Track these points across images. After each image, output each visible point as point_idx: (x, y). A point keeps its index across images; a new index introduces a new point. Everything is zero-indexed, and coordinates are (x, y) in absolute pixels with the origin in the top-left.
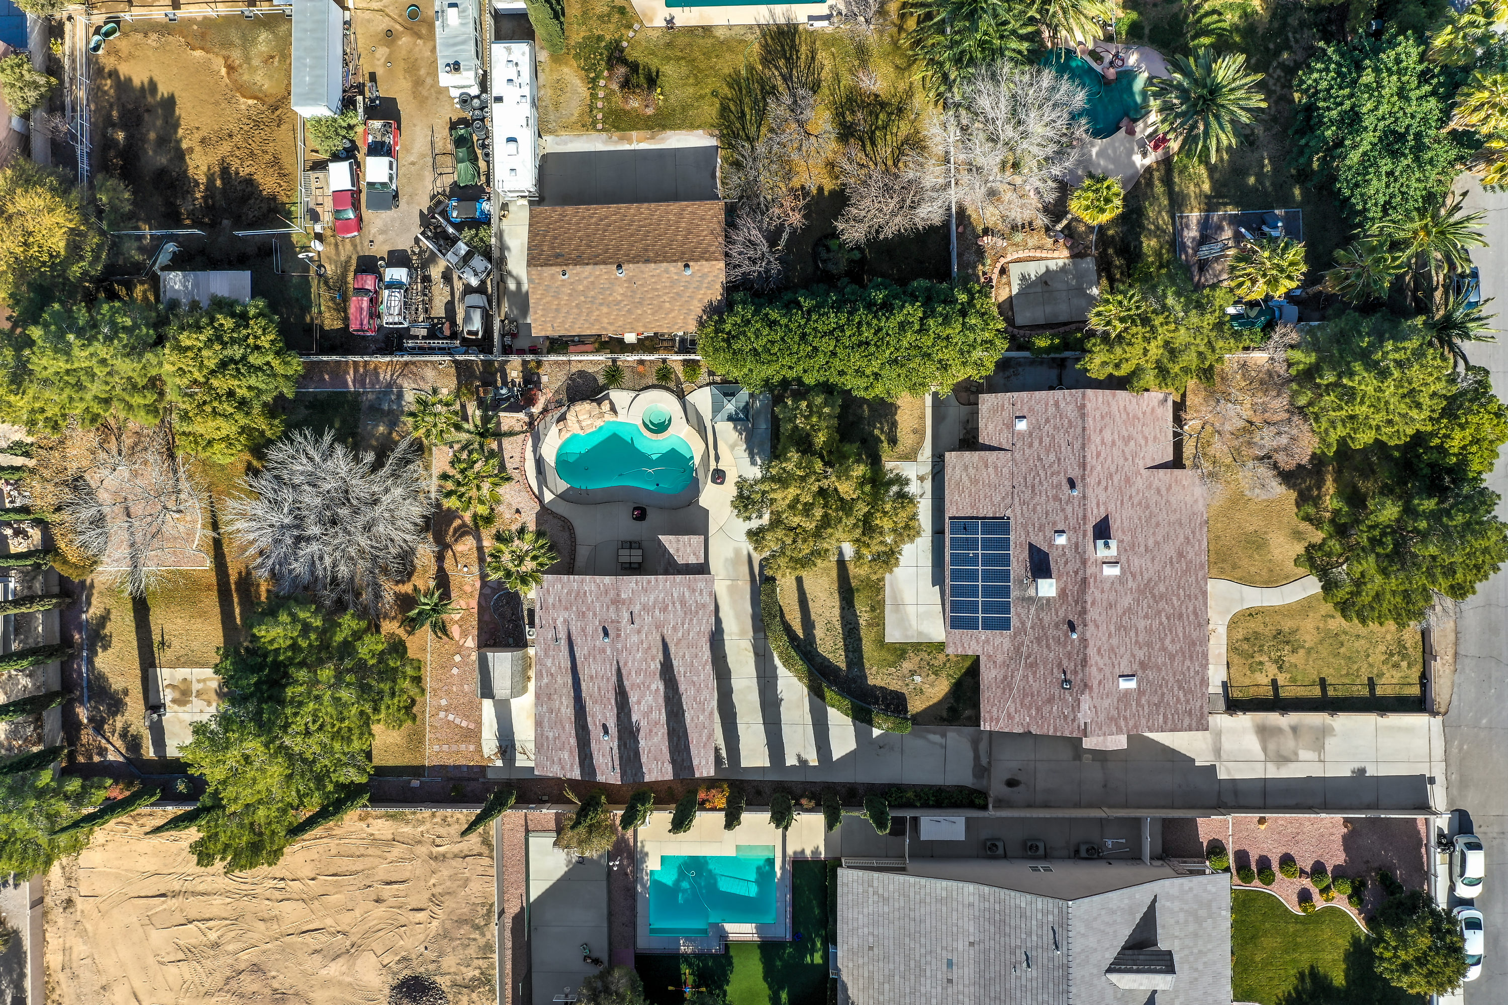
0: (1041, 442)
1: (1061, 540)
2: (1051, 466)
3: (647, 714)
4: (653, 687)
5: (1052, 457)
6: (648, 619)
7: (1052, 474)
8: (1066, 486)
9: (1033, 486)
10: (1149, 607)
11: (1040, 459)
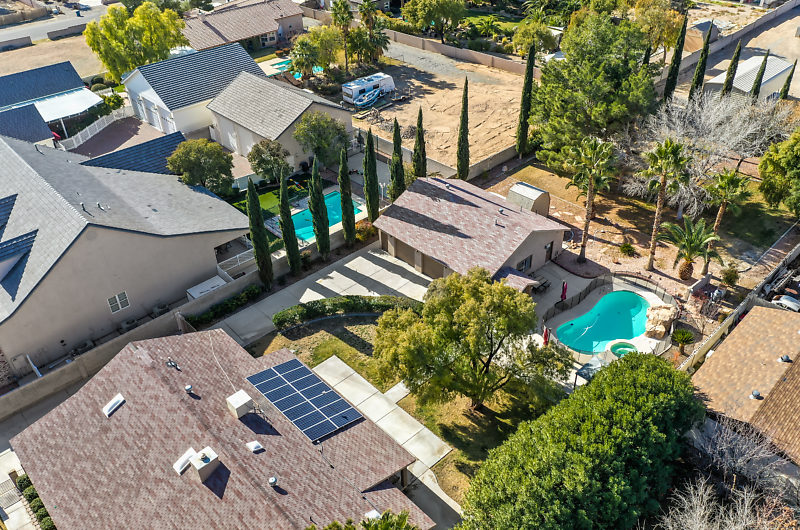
0: (340, 510)
1: (252, 445)
2: (314, 497)
3: (439, 207)
4: (450, 218)
5: (319, 504)
6: (491, 234)
7: (306, 491)
8: (283, 486)
9: (315, 475)
10: (125, 475)
11: (329, 497)
